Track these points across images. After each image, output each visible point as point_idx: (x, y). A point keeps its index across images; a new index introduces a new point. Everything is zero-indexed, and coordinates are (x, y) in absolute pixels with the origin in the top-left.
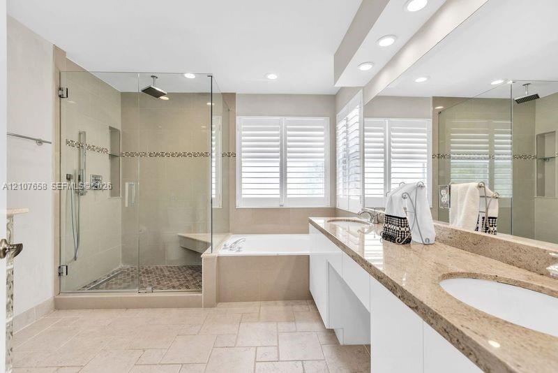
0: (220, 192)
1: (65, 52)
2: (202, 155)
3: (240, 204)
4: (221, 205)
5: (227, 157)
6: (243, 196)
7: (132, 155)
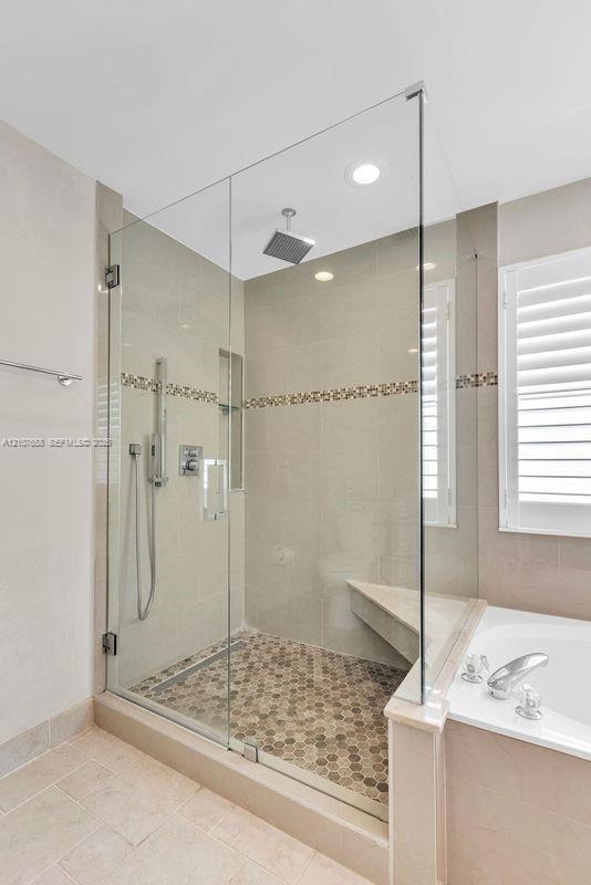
0: (451, 483)
1: (121, 196)
2: (403, 388)
3: (510, 522)
4: (453, 520)
5: (470, 389)
6: (522, 498)
7: (261, 403)
